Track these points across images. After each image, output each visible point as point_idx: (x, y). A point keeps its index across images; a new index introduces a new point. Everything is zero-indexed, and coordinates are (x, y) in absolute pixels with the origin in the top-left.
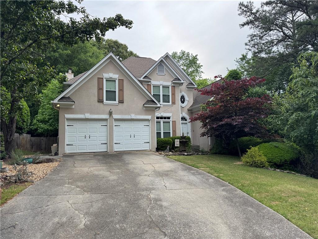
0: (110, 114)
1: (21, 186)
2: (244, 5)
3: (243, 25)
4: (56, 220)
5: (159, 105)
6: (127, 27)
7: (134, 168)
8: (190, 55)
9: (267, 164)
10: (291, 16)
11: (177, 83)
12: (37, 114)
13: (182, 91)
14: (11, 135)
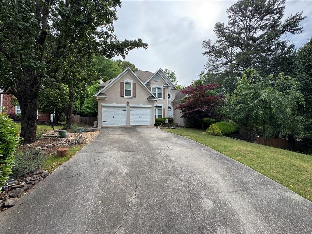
0: (128, 103)
1: (79, 147)
2: (206, 42)
3: (205, 54)
4: (106, 169)
5: (156, 99)
6: (144, 48)
7: (145, 136)
8: (171, 71)
9: (221, 134)
10: (230, 50)
11: (166, 87)
12: (84, 103)
13: (169, 91)
14: (70, 115)
